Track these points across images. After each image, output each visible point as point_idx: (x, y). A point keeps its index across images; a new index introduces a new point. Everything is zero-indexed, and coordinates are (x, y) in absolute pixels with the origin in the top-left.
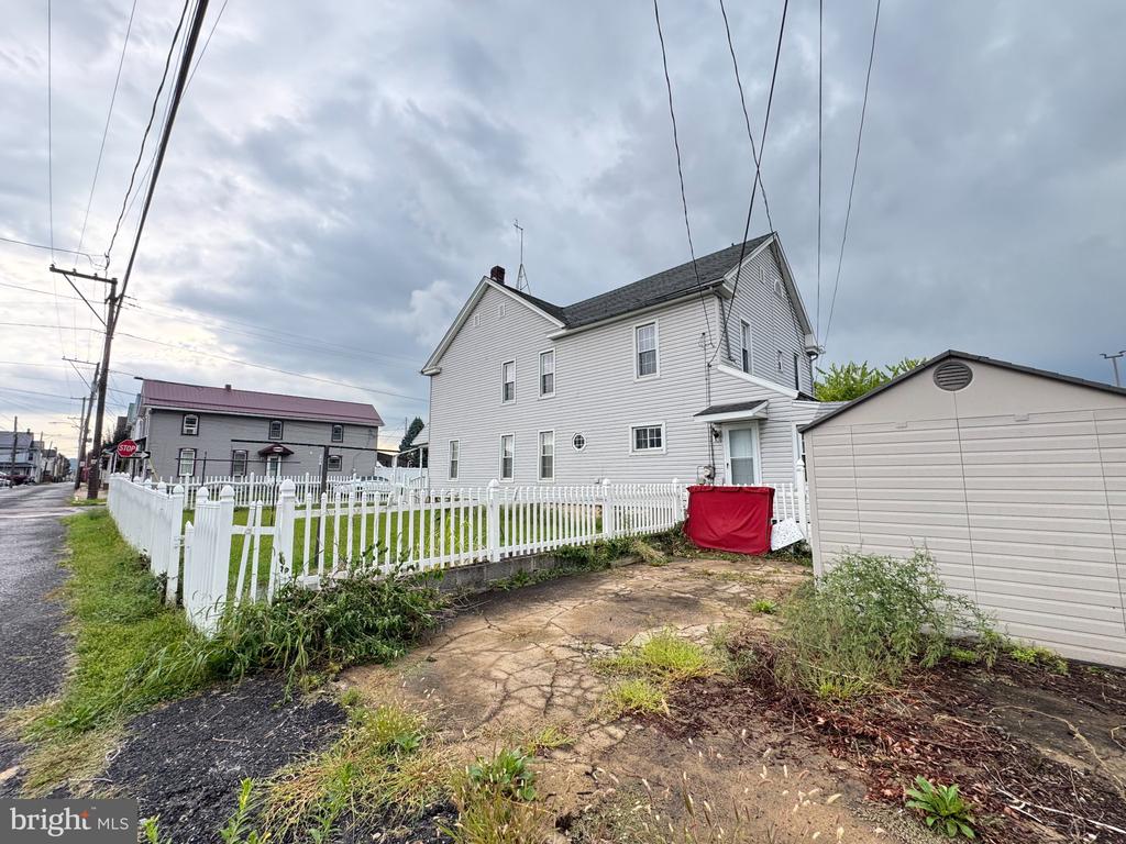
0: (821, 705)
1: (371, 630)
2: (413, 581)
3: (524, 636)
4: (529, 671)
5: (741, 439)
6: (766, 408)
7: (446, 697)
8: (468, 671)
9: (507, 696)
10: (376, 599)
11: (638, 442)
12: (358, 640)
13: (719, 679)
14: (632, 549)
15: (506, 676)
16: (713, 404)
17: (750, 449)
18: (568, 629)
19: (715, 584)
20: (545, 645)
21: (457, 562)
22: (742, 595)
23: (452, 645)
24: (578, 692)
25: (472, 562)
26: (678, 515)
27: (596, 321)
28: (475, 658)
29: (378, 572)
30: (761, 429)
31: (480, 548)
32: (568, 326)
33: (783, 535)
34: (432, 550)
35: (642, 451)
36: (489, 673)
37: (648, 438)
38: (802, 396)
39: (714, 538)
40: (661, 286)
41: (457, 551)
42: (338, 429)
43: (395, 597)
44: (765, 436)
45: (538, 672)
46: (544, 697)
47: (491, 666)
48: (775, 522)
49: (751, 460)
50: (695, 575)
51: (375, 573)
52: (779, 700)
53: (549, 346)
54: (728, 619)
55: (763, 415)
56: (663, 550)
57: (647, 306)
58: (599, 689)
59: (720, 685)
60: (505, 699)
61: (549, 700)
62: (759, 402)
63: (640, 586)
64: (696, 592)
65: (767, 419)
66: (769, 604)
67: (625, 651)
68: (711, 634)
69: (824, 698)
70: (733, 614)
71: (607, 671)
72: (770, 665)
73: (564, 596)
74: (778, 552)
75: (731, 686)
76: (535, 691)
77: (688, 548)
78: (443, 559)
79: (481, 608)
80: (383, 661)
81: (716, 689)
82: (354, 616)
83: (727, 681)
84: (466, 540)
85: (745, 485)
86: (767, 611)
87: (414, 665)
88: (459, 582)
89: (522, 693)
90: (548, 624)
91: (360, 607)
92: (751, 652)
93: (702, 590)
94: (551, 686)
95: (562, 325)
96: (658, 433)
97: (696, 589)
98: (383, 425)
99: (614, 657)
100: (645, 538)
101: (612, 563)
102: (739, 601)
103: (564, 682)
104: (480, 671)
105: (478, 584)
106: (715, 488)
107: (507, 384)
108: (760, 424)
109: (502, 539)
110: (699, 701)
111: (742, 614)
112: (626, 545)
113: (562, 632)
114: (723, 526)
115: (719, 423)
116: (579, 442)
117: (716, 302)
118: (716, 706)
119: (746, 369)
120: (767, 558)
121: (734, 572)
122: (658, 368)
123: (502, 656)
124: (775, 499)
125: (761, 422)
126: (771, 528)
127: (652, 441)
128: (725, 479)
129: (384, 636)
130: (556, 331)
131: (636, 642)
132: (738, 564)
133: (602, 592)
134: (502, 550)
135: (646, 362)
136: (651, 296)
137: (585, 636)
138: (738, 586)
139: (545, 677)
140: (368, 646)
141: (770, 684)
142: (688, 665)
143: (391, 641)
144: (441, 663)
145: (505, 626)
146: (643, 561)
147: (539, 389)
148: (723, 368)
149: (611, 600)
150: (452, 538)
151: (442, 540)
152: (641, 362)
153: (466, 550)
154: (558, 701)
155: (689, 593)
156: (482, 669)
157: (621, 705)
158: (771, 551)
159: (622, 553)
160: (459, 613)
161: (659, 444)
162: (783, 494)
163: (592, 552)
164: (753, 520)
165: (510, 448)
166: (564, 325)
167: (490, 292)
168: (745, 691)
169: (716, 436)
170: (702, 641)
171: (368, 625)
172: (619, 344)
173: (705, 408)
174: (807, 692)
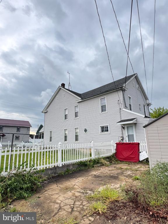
0: (151, 208)
1: (22, 189)
2: (35, 173)
3: (67, 189)
4: (67, 200)
5: (130, 129)
6: (136, 120)
7: (42, 209)
8: (50, 201)
9: (60, 208)
10: (24, 179)
11: (102, 130)
12: (17, 192)
13: (123, 201)
14: (100, 162)
15: (60, 202)
16: (122, 119)
17: (133, 132)
18: (80, 187)
19: (123, 171)
20: (73, 192)
21: (49, 167)
22: (131, 175)
23: (46, 193)
24: (81, 206)
25: (53, 167)
26: (114, 151)
27: (90, 97)
28: (52, 197)
29: (25, 171)
30: (135, 126)
31: (56, 162)
32: (82, 99)
33: (143, 156)
34: (42, 163)
35: (103, 133)
36: (56, 201)
37: (105, 129)
38: (146, 117)
39: (123, 158)
40: (107, 88)
41: (49, 163)
42: (18, 128)
43: (30, 178)
44: (136, 128)
45: (70, 200)
46: (71, 208)
47: (57, 199)
48: (140, 152)
49: (133, 135)
50: (118, 169)
51: (24, 171)
52: (139, 207)
53: (77, 104)
54: (126, 182)
55: (136, 122)
56: (109, 161)
57: (103, 93)
58: (87, 205)
59: (123, 203)
60: (59, 209)
61: (72, 209)
62: (134, 119)
63: (102, 173)
64: (118, 174)
65: (137, 123)
66: (138, 177)
67: (96, 193)
68: (121, 187)
69: (152, 206)
70: (128, 180)
71: (90, 199)
72: (137, 196)
73: (80, 176)
74: (142, 161)
75: (126, 203)
76: (69, 206)
77: (116, 161)
78: (45, 166)
79: (55, 180)
80: (24, 198)
81: (122, 204)
82: (17, 184)
83: (125, 201)
84: (52, 160)
85: (131, 142)
86: (138, 179)
87: (34, 199)
88: (49, 173)
89: (65, 207)
90: (74, 185)
91: (19, 182)
92: (132, 192)
93: (119, 173)
94: (73, 204)
95: (80, 99)
96: (107, 128)
97: (118, 173)
98: (31, 127)
99: (92, 195)
100: (104, 158)
101: (95, 166)
102: (130, 176)
103: (78, 203)
104: (53, 201)
105: (55, 173)
106: (123, 143)
107: (66, 115)
108: (135, 125)
109: (62, 159)
110: (117, 208)
111: (130, 180)
112: (98, 160)
113: (78, 187)
114: (126, 154)
115: (124, 125)
116: (86, 131)
117: (121, 92)
118: (121, 210)
119: (131, 110)
120: (139, 163)
121: (129, 168)
122: (107, 110)
123: (60, 195)
124: (140, 146)
125: (135, 124)
126: (139, 154)
127: (106, 130)
128: (126, 140)
129: (26, 190)
130: (79, 100)
131: (99, 190)
132: (130, 165)
133: (91, 175)
134: (62, 163)
135: (103, 108)
136: (104, 90)
137: (85, 189)
138: (130, 172)
139: (72, 202)
140: (20, 194)
141: (137, 202)
142: (114, 197)
143: (28, 192)
144: (42, 198)
145: (61, 186)
146: (103, 165)
147: (74, 116)
148: (124, 109)
149: (93, 177)
150: (48, 160)
151: (45, 160)
152: (102, 108)
153: (52, 163)
154: (75, 209)
155: (116, 174)
156: (53, 200)
157: (93, 210)
158: (139, 161)
159: (97, 163)
160: (49, 182)
161: (108, 131)
162: (142, 144)
163: (88, 163)
164: (134, 152)
165: (67, 132)
166: (81, 99)
167: (61, 90)
168: (130, 204)
169: (123, 128)
170: (118, 189)
171: (21, 187)
172: (96, 103)
173: (120, 121)
174: (148, 204)
